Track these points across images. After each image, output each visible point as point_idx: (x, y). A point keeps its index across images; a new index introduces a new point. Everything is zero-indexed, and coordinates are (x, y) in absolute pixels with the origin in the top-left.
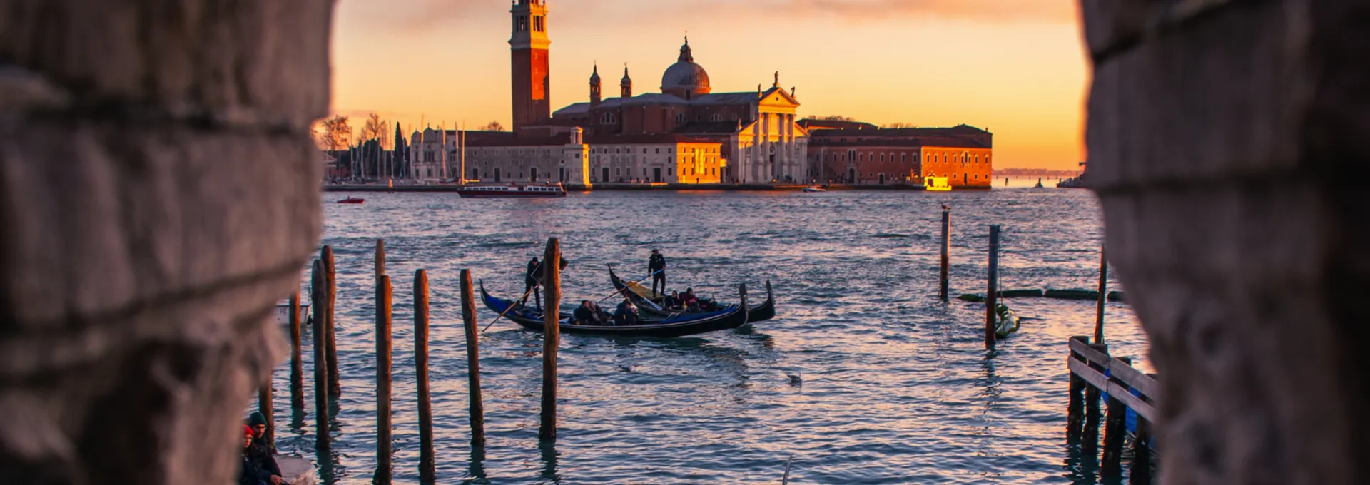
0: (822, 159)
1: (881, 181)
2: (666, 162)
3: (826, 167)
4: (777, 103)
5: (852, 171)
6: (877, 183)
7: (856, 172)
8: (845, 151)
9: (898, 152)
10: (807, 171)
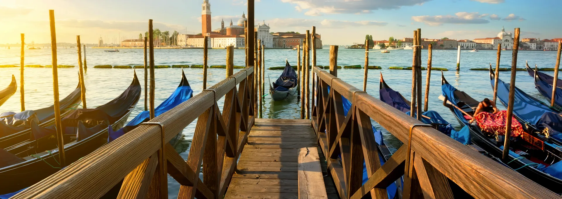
0: (277, 42)
1: (291, 47)
2: (233, 42)
3: (278, 44)
4: (264, 28)
5: (284, 45)
6: (290, 47)
7: (285, 45)
8: (283, 40)
9: (295, 40)
10: (273, 45)
